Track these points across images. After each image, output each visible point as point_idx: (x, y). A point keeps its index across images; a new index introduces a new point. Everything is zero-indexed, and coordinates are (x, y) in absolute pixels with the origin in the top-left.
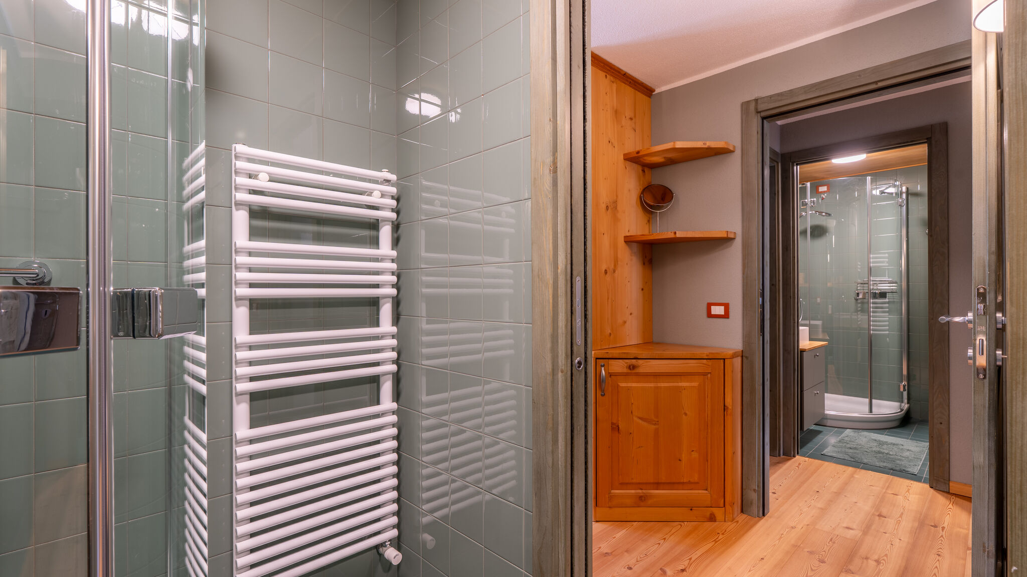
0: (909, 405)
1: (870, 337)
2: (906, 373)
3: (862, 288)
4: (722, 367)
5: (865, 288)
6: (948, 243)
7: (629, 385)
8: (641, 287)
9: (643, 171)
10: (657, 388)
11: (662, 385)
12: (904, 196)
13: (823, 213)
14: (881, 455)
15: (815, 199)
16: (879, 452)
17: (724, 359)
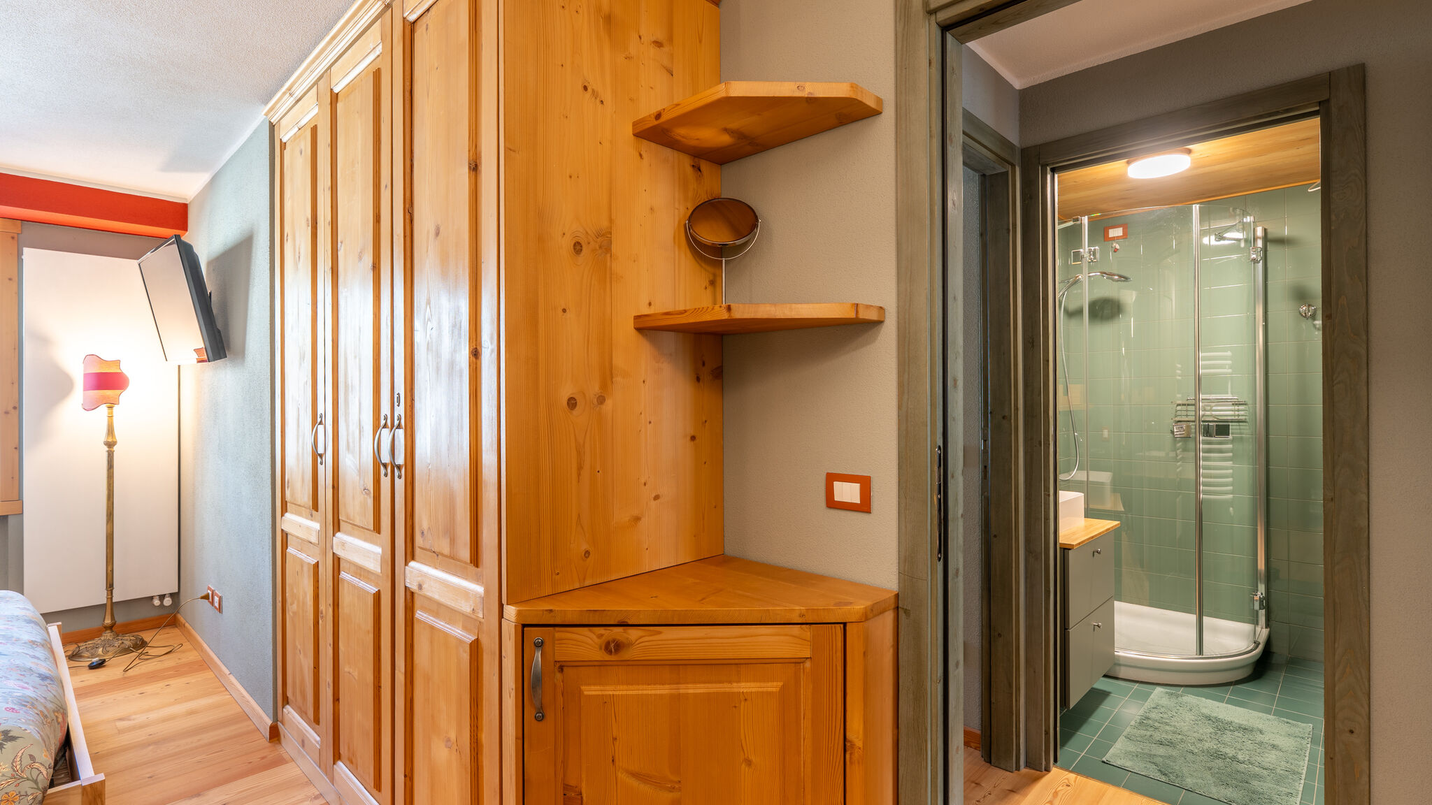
0: (1268, 630)
1: (1199, 505)
2: (1263, 568)
3: (1184, 413)
4: (840, 644)
5: (1189, 413)
6: (1367, 332)
7: (610, 690)
8: (691, 432)
9: (697, 168)
10: (677, 698)
11: (691, 691)
12: (1260, 243)
13: (1114, 275)
14: (1219, 763)
15: (1097, 248)
16: (1217, 755)
17: (845, 624)
